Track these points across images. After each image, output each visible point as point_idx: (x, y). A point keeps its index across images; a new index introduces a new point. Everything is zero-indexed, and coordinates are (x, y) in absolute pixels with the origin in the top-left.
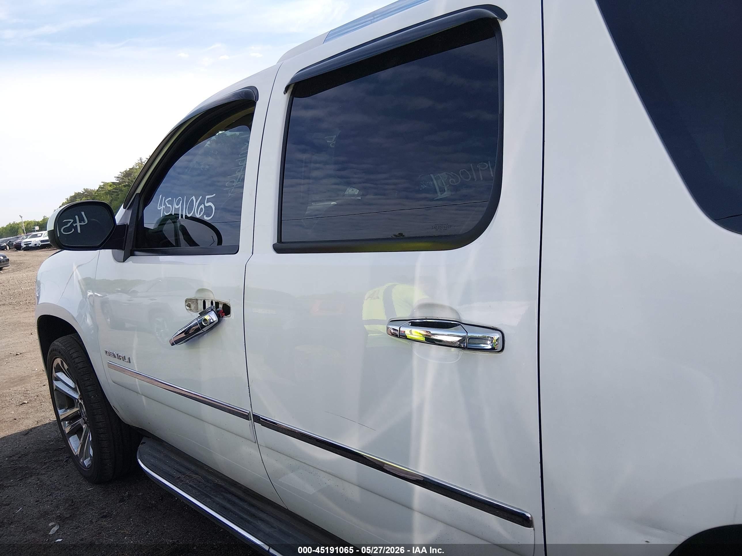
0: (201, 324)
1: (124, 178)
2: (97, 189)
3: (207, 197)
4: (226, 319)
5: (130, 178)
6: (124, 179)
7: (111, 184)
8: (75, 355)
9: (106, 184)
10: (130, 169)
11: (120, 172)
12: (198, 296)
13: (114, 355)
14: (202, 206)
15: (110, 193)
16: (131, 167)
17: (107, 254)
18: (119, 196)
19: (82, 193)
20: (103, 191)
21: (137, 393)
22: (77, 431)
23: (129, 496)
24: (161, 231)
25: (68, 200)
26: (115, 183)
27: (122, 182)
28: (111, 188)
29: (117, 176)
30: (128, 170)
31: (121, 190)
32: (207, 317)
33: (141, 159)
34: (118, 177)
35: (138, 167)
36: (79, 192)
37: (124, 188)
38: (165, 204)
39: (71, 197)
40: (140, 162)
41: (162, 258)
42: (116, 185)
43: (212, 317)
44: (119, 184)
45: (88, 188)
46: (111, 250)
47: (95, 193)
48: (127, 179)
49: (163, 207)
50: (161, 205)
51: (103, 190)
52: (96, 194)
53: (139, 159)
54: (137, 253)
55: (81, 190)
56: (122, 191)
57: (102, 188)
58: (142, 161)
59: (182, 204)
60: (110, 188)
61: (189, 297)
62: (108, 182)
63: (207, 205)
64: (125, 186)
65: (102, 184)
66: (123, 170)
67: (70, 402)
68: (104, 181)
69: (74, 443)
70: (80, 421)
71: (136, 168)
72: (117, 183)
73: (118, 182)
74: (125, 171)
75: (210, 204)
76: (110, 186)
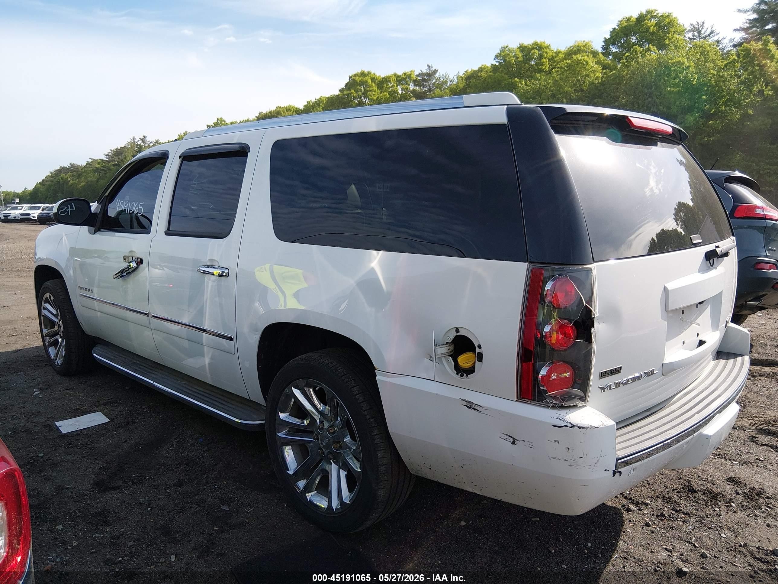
0: (128, 268)
1: (115, 157)
2: (85, 165)
3: (140, 203)
4: (141, 266)
5: (120, 157)
6: (113, 157)
7: (100, 161)
8: (59, 291)
9: (94, 161)
10: (121, 147)
11: (111, 150)
12: (130, 255)
13: (83, 288)
14: (137, 208)
15: (97, 170)
16: (123, 146)
17: (85, 229)
18: (107, 175)
19: (68, 167)
20: (90, 168)
21: (95, 310)
22: (55, 344)
23: (86, 382)
24: (118, 219)
25: (52, 174)
26: (105, 160)
27: (112, 161)
28: (99, 166)
29: (107, 153)
30: (119, 148)
31: (109, 169)
32: (131, 264)
33: (134, 138)
34: (107, 155)
35: (130, 146)
36: (65, 166)
37: (113, 167)
38: (120, 204)
39: (56, 171)
40: (133, 141)
41: (117, 234)
42: (105, 163)
43: (134, 264)
44: (109, 162)
45: (75, 163)
46: (87, 227)
47: (82, 169)
48: (117, 158)
49: (119, 205)
50: (117, 204)
51: (90, 166)
52: (83, 171)
53: (132, 138)
54: (102, 230)
55: (67, 165)
56: (111, 170)
57: (90, 165)
58: (135, 141)
59: (128, 206)
60: (97, 166)
61: (125, 255)
62: (96, 159)
63: (140, 208)
64: (114, 165)
65: (91, 160)
66: (113, 148)
67: (52, 324)
68: (92, 158)
69: (52, 351)
70: (58, 337)
71: (128, 148)
72: (106, 161)
73: (107, 159)
74: (116, 149)
75: (141, 207)
76: (99, 163)
